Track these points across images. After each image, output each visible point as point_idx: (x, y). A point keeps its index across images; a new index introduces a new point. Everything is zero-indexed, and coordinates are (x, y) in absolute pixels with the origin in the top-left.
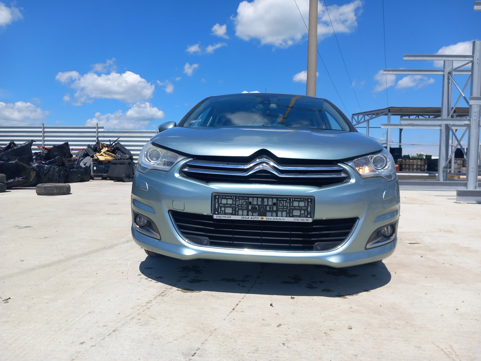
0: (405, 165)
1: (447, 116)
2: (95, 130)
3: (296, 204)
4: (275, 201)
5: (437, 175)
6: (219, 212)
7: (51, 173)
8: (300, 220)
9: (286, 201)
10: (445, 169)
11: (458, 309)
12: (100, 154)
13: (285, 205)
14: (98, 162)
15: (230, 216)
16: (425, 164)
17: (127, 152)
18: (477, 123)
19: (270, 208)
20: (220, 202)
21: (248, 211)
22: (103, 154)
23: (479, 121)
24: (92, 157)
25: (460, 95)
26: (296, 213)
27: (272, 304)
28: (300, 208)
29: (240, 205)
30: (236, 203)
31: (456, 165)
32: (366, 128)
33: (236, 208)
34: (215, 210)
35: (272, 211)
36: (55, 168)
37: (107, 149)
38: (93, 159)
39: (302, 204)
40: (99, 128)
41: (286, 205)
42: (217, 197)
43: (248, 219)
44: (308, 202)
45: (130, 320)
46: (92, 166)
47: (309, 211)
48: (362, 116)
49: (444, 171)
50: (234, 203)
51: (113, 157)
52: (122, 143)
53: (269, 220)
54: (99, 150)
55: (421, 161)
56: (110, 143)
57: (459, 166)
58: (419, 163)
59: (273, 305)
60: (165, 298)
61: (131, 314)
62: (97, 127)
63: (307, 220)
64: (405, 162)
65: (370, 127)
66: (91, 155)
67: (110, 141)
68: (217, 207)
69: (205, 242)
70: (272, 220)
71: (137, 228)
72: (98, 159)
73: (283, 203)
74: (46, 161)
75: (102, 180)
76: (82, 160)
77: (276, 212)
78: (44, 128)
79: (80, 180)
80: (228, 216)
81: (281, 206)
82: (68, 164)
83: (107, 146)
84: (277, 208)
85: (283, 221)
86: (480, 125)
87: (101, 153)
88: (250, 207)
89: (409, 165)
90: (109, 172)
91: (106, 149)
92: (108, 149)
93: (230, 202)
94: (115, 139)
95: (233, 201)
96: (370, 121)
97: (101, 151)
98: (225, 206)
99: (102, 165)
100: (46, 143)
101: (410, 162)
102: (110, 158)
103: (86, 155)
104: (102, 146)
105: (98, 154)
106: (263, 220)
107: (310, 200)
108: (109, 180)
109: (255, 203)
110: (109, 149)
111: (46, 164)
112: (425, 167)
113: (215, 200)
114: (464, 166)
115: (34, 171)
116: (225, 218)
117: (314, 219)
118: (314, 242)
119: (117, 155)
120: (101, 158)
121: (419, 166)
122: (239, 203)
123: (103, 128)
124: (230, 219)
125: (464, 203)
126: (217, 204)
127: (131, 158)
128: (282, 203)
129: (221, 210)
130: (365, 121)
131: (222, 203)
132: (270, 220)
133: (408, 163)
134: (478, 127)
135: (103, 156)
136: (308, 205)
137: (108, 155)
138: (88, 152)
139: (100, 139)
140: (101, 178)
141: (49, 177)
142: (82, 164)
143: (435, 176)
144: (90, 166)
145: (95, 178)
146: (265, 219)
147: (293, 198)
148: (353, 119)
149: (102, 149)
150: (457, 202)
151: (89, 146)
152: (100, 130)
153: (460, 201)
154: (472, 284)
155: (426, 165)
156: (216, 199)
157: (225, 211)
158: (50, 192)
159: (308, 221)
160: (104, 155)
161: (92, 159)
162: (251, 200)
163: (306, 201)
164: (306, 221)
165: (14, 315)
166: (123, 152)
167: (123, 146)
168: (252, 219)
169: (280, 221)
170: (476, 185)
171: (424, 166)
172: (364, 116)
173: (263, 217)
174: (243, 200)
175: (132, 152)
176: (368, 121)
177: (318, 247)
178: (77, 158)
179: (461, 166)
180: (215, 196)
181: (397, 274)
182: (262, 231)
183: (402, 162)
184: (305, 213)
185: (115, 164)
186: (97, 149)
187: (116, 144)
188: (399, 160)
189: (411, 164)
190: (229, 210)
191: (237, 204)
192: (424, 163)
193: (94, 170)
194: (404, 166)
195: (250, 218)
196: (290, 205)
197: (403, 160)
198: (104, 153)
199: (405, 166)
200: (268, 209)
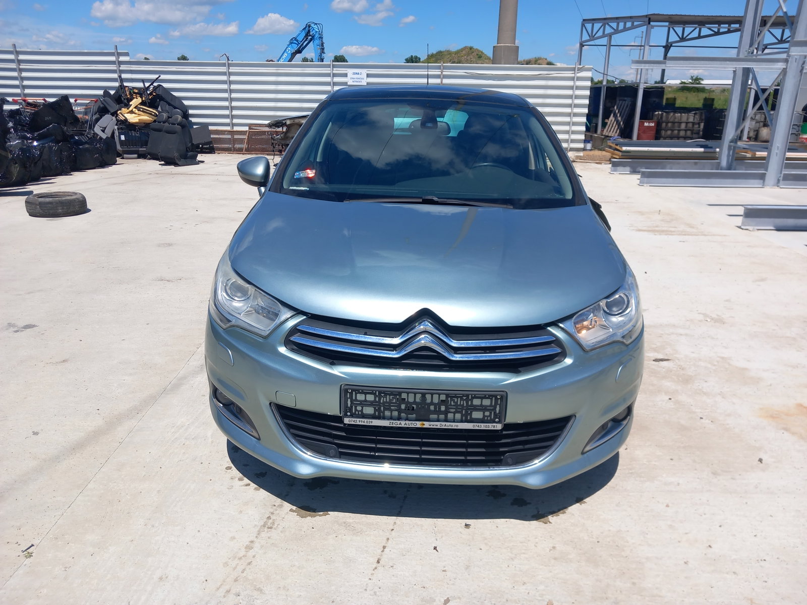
0: (666, 123)
1: (748, 47)
2: (113, 58)
3: (477, 402)
4: (443, 397)
5: (718, 150)
6: (354, 411)
7: (45, 156)
8: (483, 426)
9: (461, 398)
10: (732, 144)
11: (712, 546)
12: (128, 111)
13: (459, 403)
14: (125, 126)
15: (371, 420)
16: (701, 120)
17: (176, 104)
18: (800, 65)
19: (435, 408)
20: (354, 398)
21: (400, 411)
22: (134, 110)
23: (804, 63)
24: (115, 114)
25: (779, 7)
26: (477, 415)
27: (436, 547)
28: (482, 408)
29: (387, 402)
30: (380, 400)
31: (754, 122)
32: (606, 47)
33: (379, 409)
34: (347, 411)
35: (439, 412)
36: (50, 148)
37: (141, 101)
38: (117, 120)
39: (487, 402)
40: (119, 54)
41: (462, 403)
42: (348, 390)
43: (400, 426)
44: (496, 399)
45: (224, 596)
46: (117, 133)
47: (498, 412)
48: (601, 24)
49: (730, 147)
50: (377, 400)
51: (153, 115)
52: (165, 85)
53: (433, 427)
54: (126, 101)
55: (694, 117)
56: (144, 85)
57: (758, 124)
58: (691, 120)
59: (437, 549)
60: (274, 533)
61: (224, 581)
62: (116, 53)
63: (494, 426)
64: (667, 117)
65: (612, 44)
66: (112, 111)
67: (143, 81)
68: (349, 405)
69: (332, 452)
70: (438, 427)
71: (220, 407)
72: (126, 120)
73: (456, 401)
74: (32, 132)
75: (138, 160)
76: (97, 120)
77: (446, 413)
78: (18, 53)
79: (99, 164)
80: (368, 420)
81: (454, 406)
82: (74, 130)
83: (141, 92)
84: (447, 408)
85: (456, 428)
86: (805, 71)
87: (130, 109)
88: (403, 406)
89: (673, 123)
90: (149, 145)
91: (139, 100)
92: (142, 99)
93: (370, 398)
94: (154, 77)
95: (375, 398)
96: (613, 37)
97: (131, 103)
98: (364, 403)
99: (135, 131)
100: (27, 91)
101: (675, 118)
102: (148, 118)
103: (103, 111)
104: (130, 92)
105: (124, 110)
106: (424, 426)
107: (500, 398)
108: (150, 159)
109: (411, 399)
110: (144, 99)
111: (33, 139)
112: (699, 127)
113: (346, 395)
114: (765, 125)
115: (16, 163)
116: (363, 424)
117: (505, 423)
118: (504, 453)
119: (159, 109)
120: (133, 118)
121: (690, 125)
122: (385, 401)
123: (127, 54)
124: (371, 424)
125: (753, 230)
126: (349, 400)
127: (186, 116)
128: (454, 400)
129: (356, 410)
130: (604, 36)
131: (358, 398)
132: (435, 427)
133: (671, 120)
134: (800, 74)
135: (136, 114)
136: (496, 403)
137: (143, 111)
138: (105, 103)
139: (124, 76)
140: (136, 156)
141: (43, 163)
142: (97, 130)
143: (715, 152)
144: (113, 133)
145: (125, 156)
146: (427, 425)
147: (472, 395)
148: (584, 28)
149: (131, 100)
150: (742, 227)
151: (106, 90)
152: (122, 59)
153: (748, 226)
154: (740, 475)
155: (702, 122)
156: (348, 394)
157: (362, 411)
158: (51, 212)
159: (495, 429)
160: (137, 111)
161: (114, 118)
162: (404, 396)
163: (494, 398)
164: (493, 428)
165: (45, 591)
166: (169, 104)
167: (167, 91)
168: (405, 426)
169: (451, 428)
170: (780, 177)
171: (699, 124)
172: (604, 25)
173: (424, 423)
174: (391, 396)
175: (186, 103)
176: (610, 36)
177: (510, 461)
178: (87, 117)
179: (762, 124)
180: (346, 391)
181: (628, 450)
182: (422, 439)
183: (662, 118)
184: (490, 416)
185: (159, 130)
186: (121, 98)
187: (155, 88)
188: (657, 113)
189: (676, 120)
190: (369, 410)
191: (382, 402)
192: (698, 119)
193: (121, 142)
194: (664, 125)
195: (403, 424)
196: (467, 403)
197: (664, 114)
198: (135, 108)
199: (666, 125)
200: (432, 408)
